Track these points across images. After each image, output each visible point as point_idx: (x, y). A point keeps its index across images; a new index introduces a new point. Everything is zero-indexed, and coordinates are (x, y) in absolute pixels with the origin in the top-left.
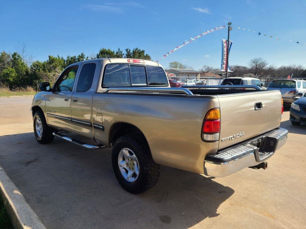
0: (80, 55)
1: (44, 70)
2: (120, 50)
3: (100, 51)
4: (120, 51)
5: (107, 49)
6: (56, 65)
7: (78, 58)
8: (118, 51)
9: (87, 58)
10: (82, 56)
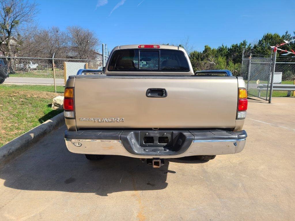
0: (243, 42)
1: (197, 59)
2: (288, 33)
3: (264, 36)
4: (287, 35)
5: (273, 34)
6: (208, 54)
7: (240, 46)
8: (285, 34)
9: (250, 44)
10: (244, 44)
